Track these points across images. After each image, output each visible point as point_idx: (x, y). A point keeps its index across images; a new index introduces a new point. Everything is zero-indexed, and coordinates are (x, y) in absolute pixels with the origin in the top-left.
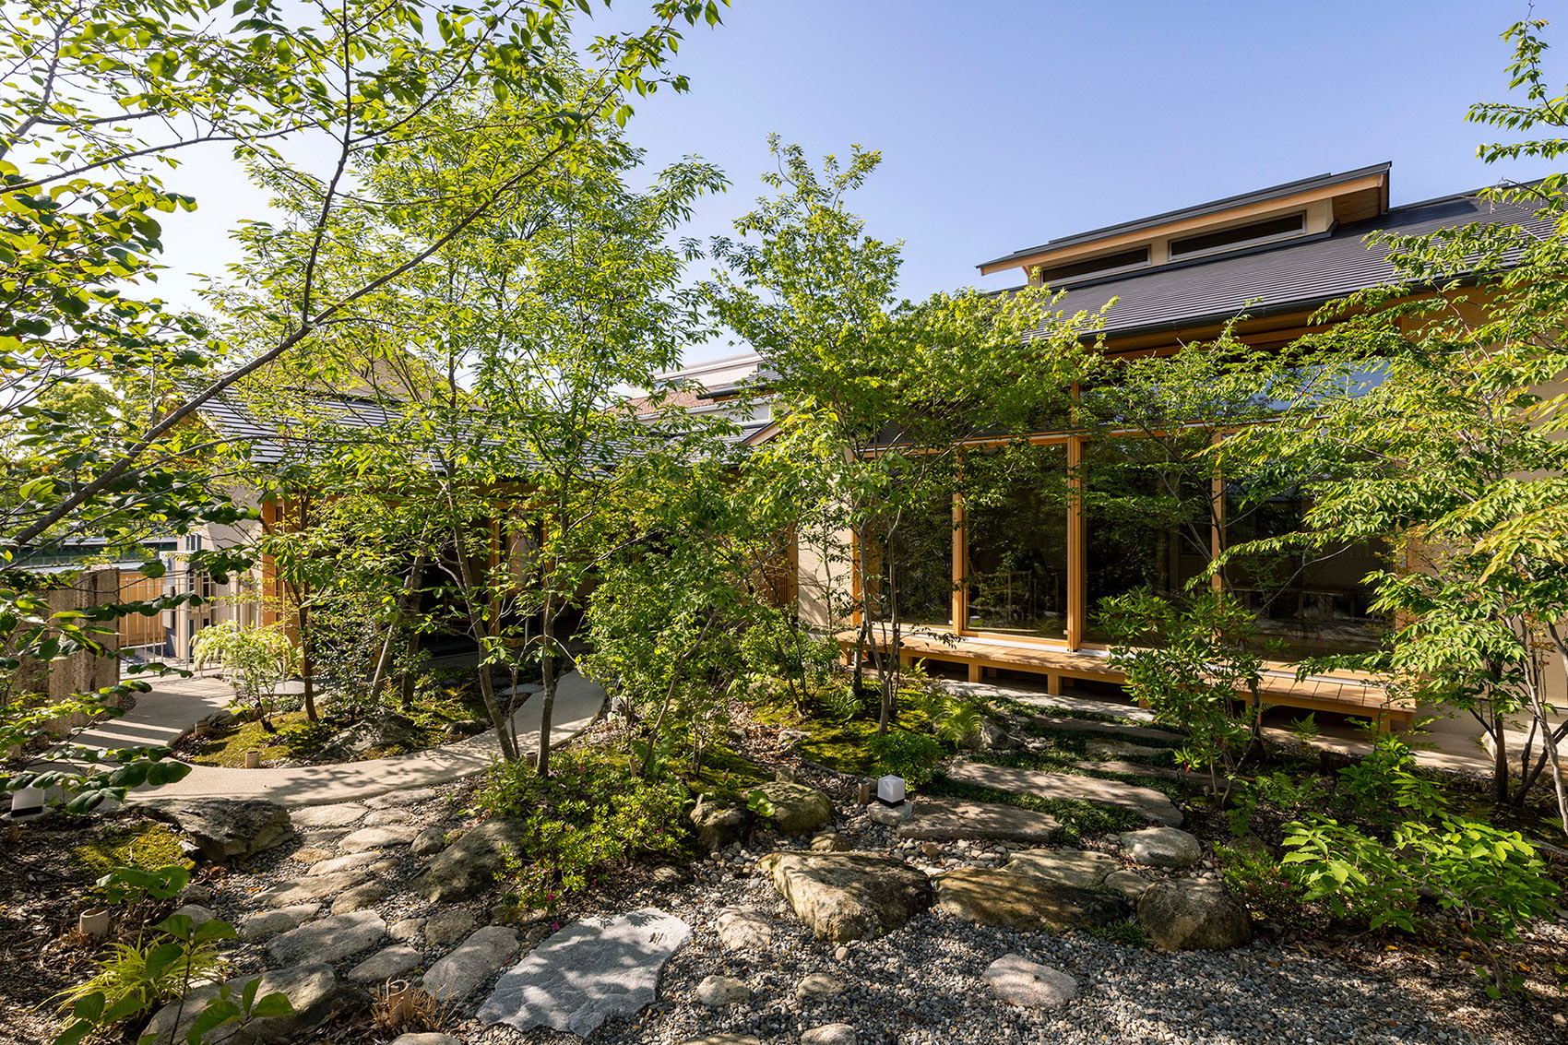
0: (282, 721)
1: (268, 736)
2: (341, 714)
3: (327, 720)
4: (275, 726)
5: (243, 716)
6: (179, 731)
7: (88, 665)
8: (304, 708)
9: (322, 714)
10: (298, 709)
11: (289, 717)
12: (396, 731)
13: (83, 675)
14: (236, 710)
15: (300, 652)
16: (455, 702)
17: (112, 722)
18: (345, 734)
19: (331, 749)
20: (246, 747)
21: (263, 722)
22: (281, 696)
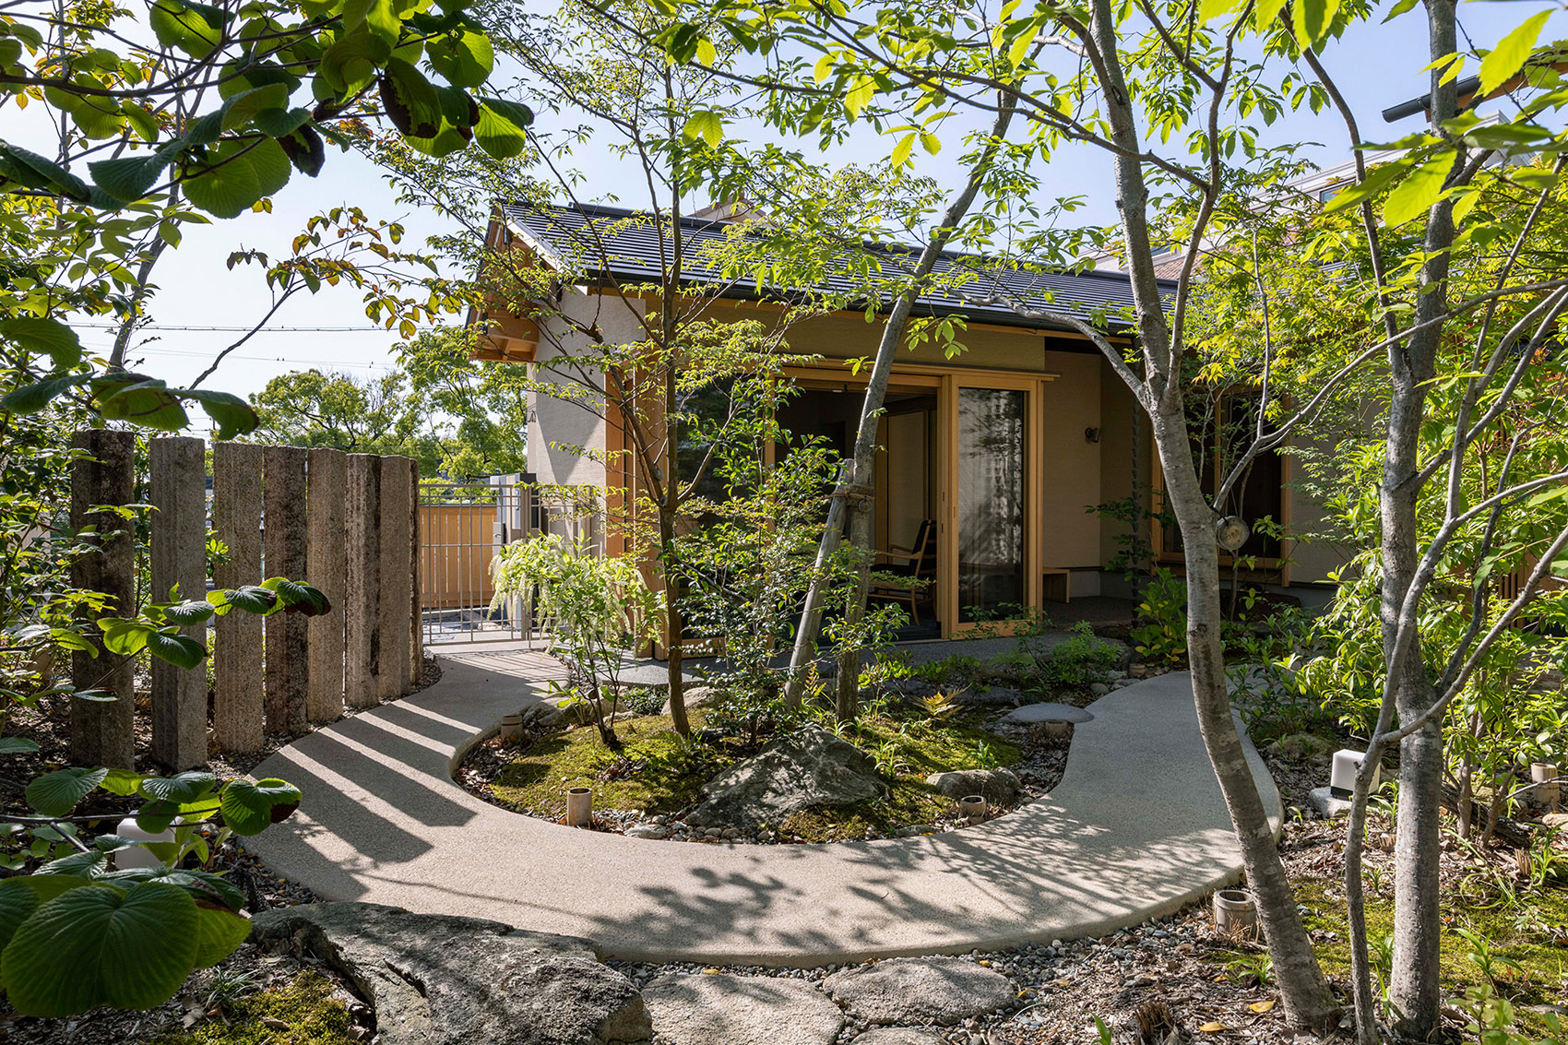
0: (632, 730)
1: (609, 756)
2: (733, 728)
3: (709, 738)
4: (621, 737)
5: (573, 715)
6: (475, 730)
7: (367, 606)
8: (667, 709)
9: (697, 724)
10: (656, 711)
11: (643, 723)
12: (844, 777)
13: (362, 621)
14: (564, 703)
15: (661, 599)
16: (937, 725)
17: (400, 703)
18: (746, 775)
19: (723, 802)
20: (572, 775)
21: (602, 727)
22: (630, 686)
